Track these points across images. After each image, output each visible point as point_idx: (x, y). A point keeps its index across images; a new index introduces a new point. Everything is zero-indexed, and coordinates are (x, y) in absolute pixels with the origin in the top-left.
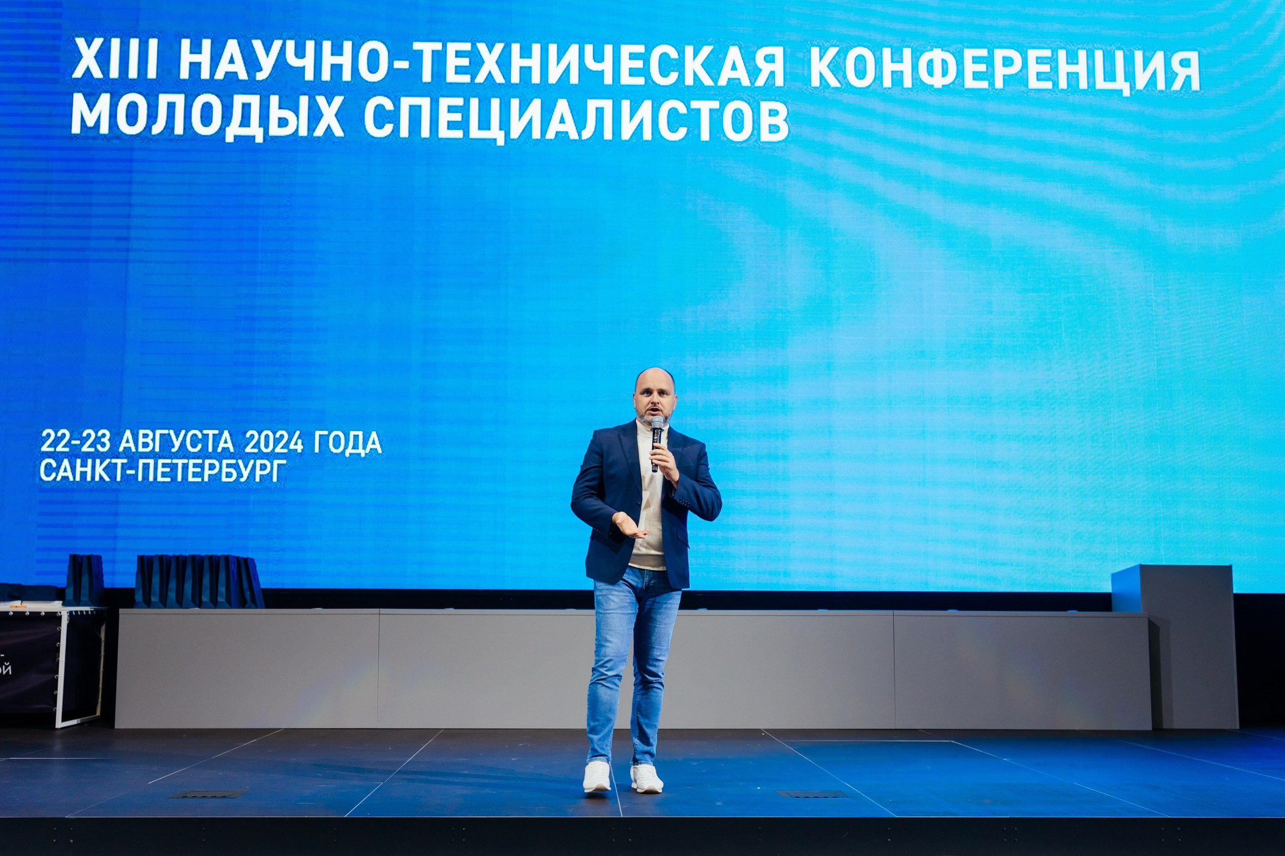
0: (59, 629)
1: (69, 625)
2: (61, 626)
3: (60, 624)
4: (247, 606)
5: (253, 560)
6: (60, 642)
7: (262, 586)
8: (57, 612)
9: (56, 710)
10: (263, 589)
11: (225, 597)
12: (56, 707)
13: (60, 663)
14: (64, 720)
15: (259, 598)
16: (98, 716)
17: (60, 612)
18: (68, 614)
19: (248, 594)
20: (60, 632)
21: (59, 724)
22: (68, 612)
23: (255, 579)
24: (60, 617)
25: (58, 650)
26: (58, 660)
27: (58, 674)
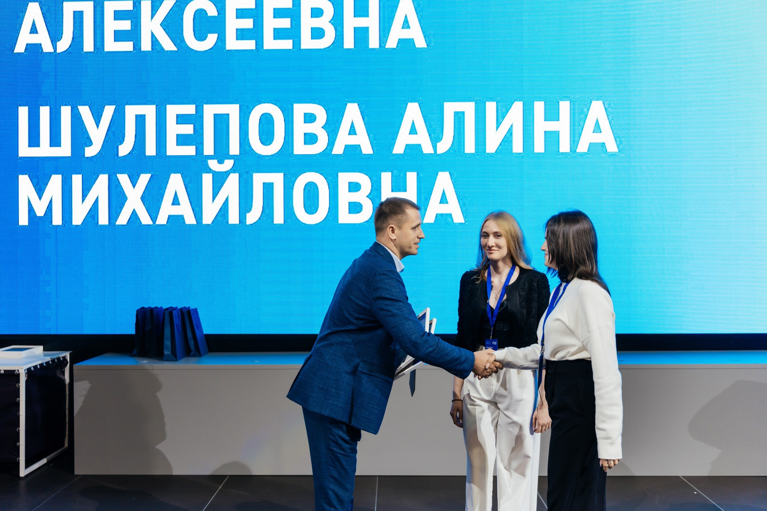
0: (18, 385)
1: (27, 382)
2: (19, 382)
3: (18, 381)
4: (192, 353)
5: (196, 310)
6: (19, 398)
7: (205, 332)
8: (15, 370)
9: (19, 460)
10: (206, 336)
11: (170, 351)
12: (19, 457)
13: (21, 417)
14: (27, 466)
15: (203, 346)
16: (67, 448)
17: (18, 371)
18: (26, 371)
19: (192, 343)
20: (19, 388)
21: (23, 472)
22: (25, 370)
23: (198, 328)
24: (19, 375)
25: (18, 404)
26: (19, 414)
27: (19, 427)
